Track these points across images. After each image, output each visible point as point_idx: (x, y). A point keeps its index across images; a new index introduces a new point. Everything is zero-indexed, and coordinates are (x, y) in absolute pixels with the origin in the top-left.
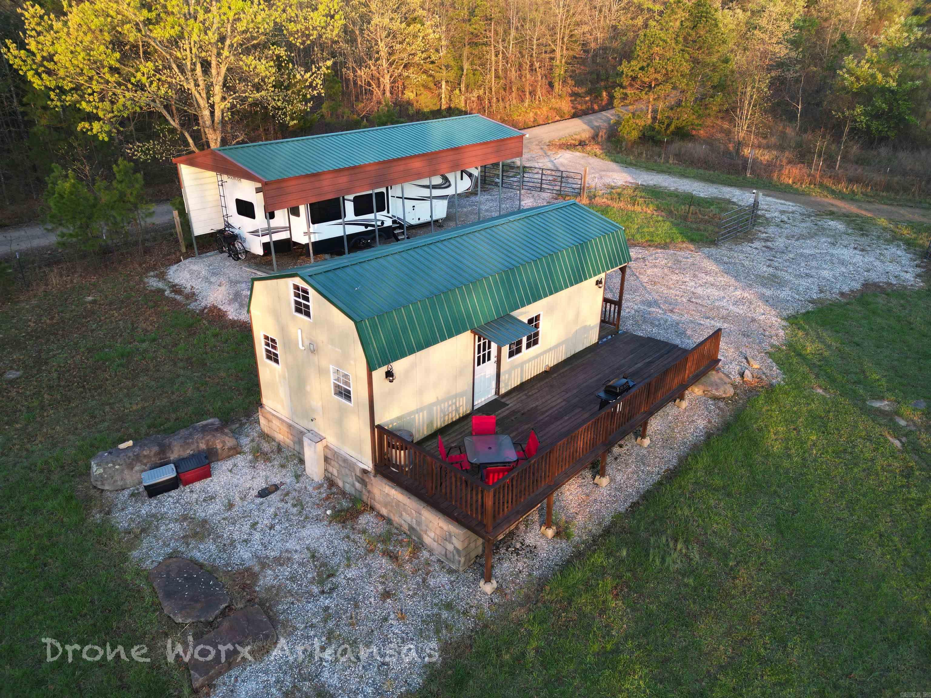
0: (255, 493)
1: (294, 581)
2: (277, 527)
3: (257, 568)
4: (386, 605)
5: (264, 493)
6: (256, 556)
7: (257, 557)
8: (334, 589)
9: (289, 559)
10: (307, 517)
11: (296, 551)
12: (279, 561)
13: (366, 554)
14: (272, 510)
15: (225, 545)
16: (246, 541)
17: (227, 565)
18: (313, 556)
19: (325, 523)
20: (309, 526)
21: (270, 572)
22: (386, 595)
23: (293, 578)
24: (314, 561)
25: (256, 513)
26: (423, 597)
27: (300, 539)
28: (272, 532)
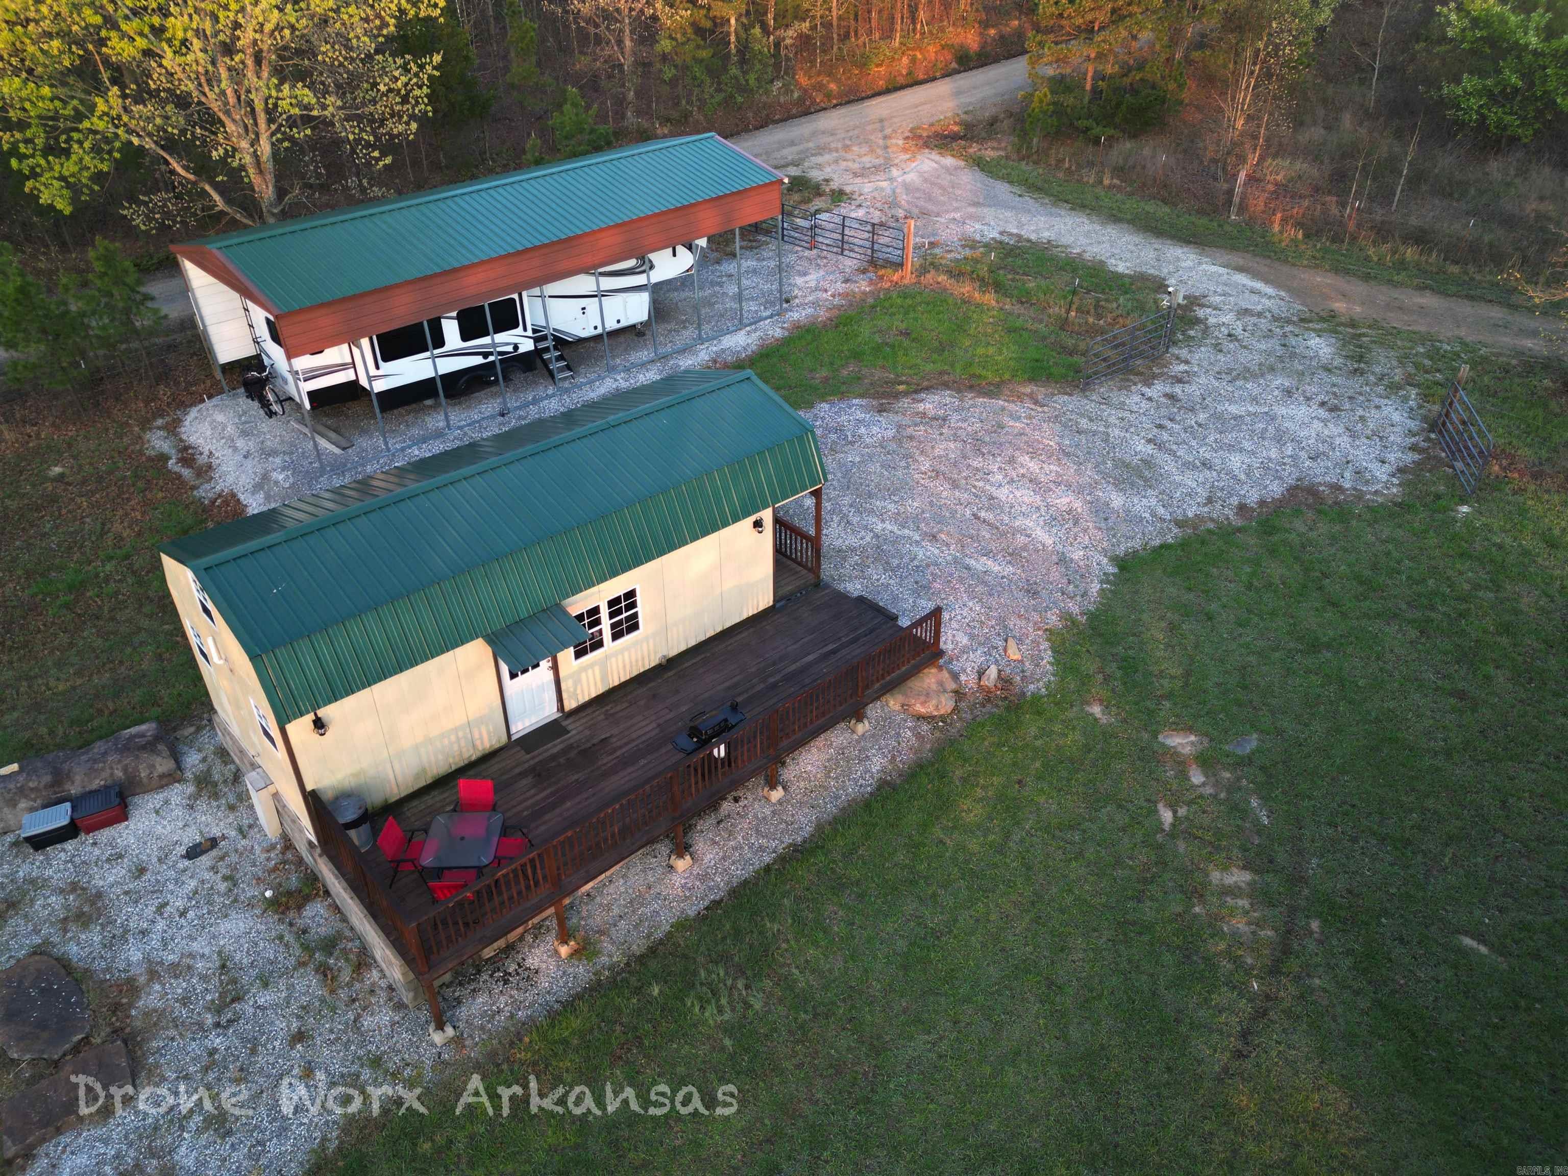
0: (182, 850)
1: (185, 1005)
2: (191, 914)
3: (142, 980)
4: (294, 1053)
5: (193, 853)
6: (147, 959)
7: (149, 961)
8: (234, 1021)
9: (189, 967)
10: (236, 900)
11: (203, 956)
12: (176, 970)
13: (295, 969)
14: (193, 883)
15: (114, 937)
16: (144, 933)
17: (108, 970)
18: (223, 966)
19: (258, 911)
20: (233, 915)
21: (157, 987)
22: (299, 1037)
23: (185, 1001)
24: (221, 975)
25: (171, 887)
26: (346, 1046)
27: (214, 937)
28: (183, 921)
